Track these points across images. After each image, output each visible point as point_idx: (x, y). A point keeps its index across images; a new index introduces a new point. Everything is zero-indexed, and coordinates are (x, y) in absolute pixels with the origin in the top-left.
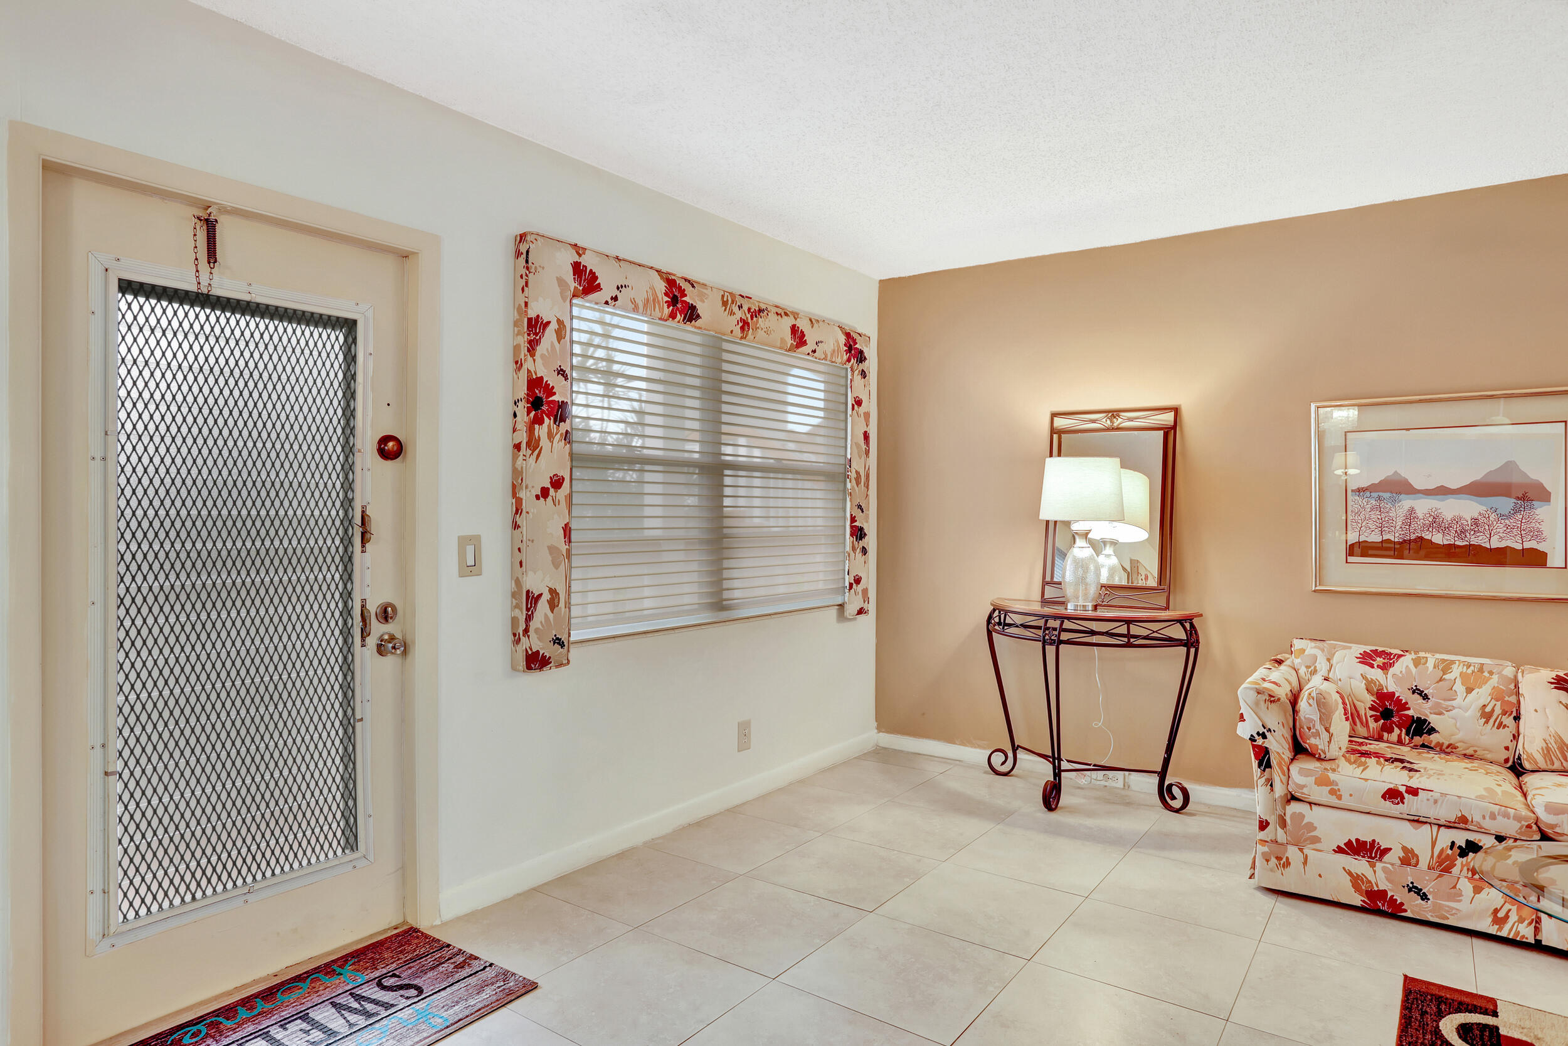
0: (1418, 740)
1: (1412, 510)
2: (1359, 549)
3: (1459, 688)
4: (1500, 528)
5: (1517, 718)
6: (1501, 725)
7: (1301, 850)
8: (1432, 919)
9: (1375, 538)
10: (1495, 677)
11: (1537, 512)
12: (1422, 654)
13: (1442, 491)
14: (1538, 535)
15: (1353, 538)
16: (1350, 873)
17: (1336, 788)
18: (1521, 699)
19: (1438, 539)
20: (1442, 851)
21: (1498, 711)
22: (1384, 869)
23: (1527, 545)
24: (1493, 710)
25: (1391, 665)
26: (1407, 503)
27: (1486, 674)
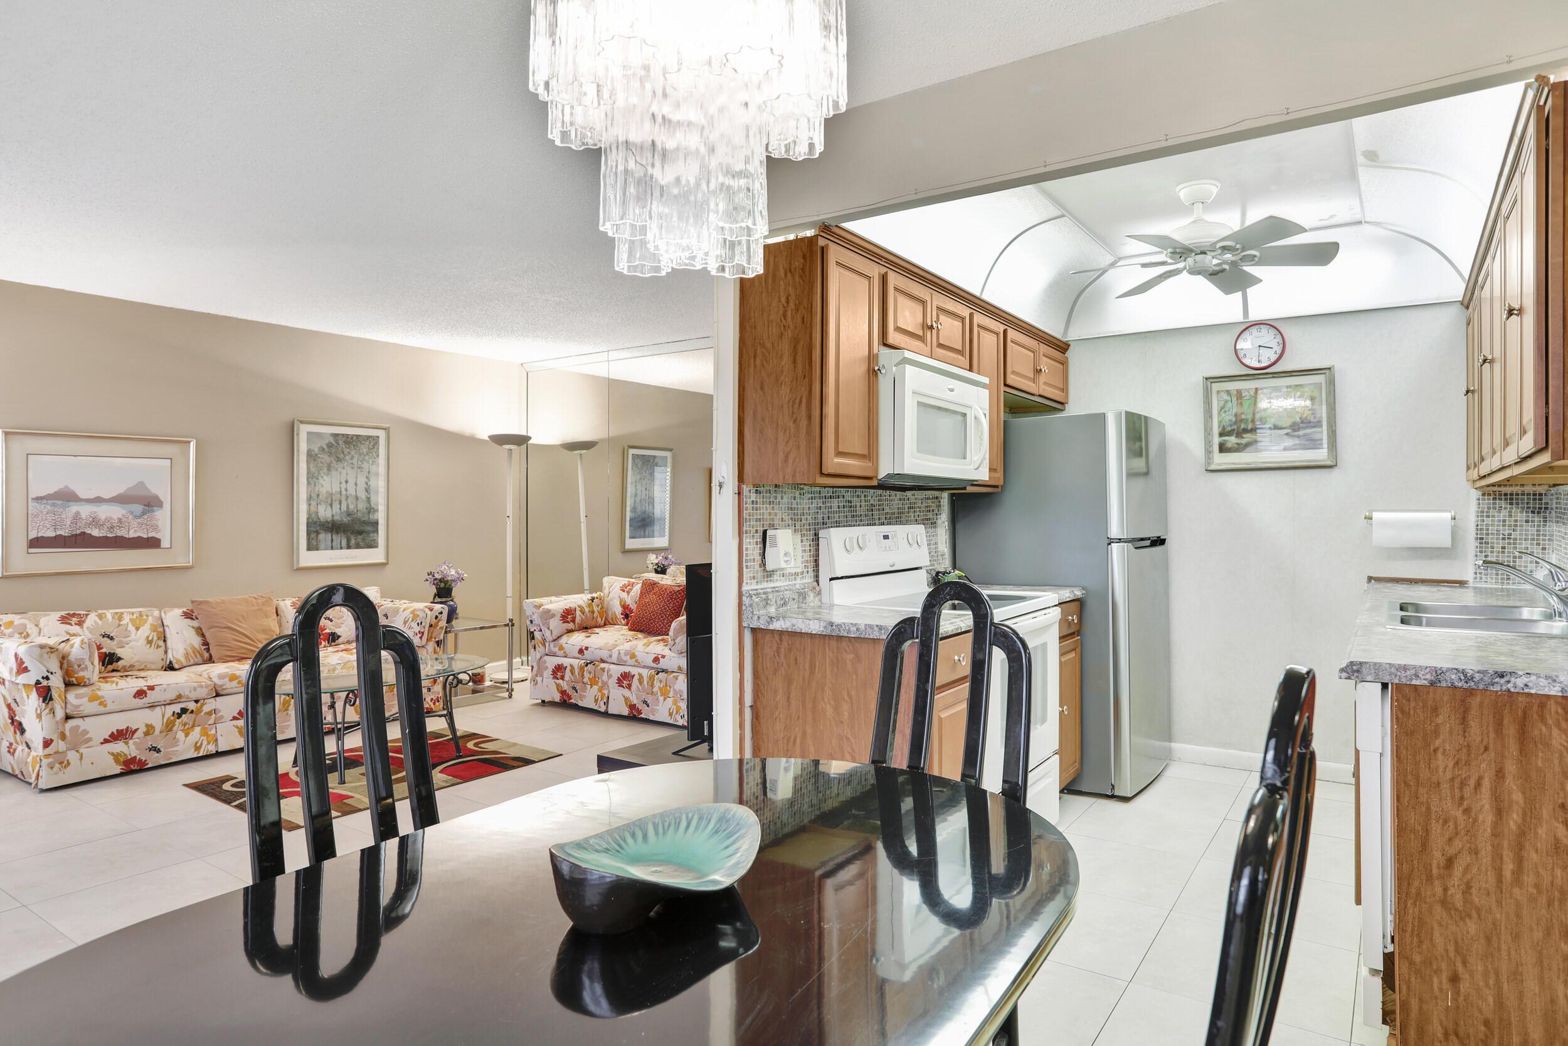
0: (110, 667)
1: (78, 513)
2: (36, 543)
3: (131, 628)
4: (134, 523)
5: (165, 641)
6: (158, 647)
7: (77, 751)
8: (163, 763)
9: (50, 534)
10: (150, 618)
11: (156, 513)
12: (100, 612)
13: (98, 500)
14: (156, 528)
15: (33, 535)
16: (112, 754)
17: (103, 700)
18: (166, 629)
19: (96, 533)
20: (168, 719)
21: (155, 638)
22: (135, 743)
23: (150, 535)
24: (153, 638)
25: (84, 622)
26: (74, 508)
27: (145, 617)
